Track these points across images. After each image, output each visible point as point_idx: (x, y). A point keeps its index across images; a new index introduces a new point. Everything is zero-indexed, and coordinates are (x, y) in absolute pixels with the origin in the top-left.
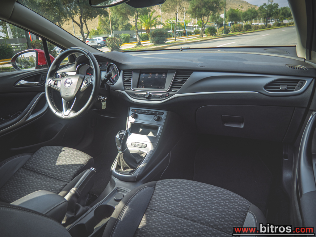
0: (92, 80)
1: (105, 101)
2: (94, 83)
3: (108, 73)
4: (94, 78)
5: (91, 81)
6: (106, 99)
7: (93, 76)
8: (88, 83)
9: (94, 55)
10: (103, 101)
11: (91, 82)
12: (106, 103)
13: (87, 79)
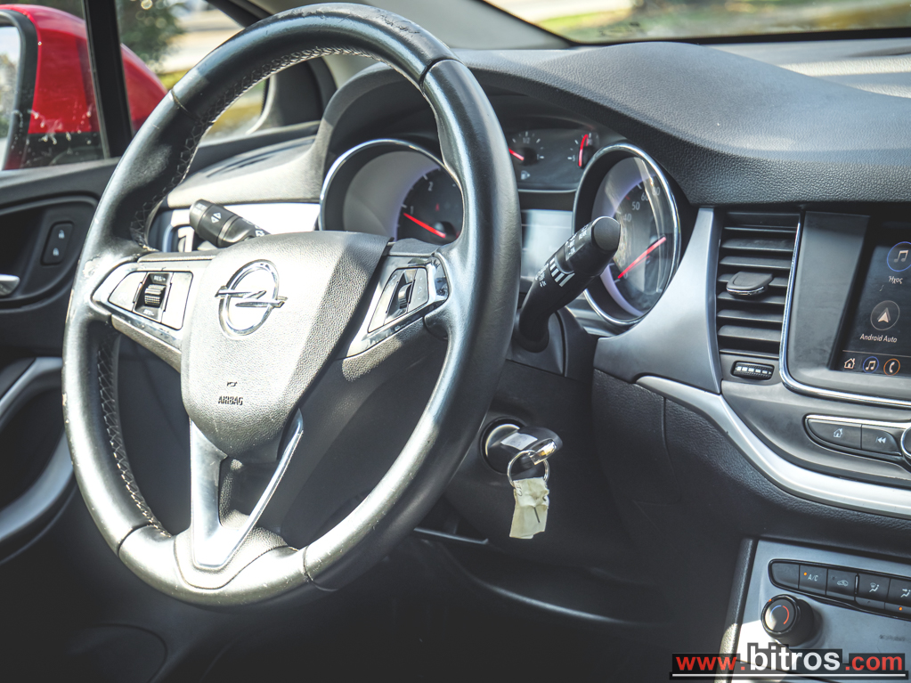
0: (443, 285)
1: (540, 473)
2: (457, 309)
3: (585, 233)
4: (460, 265)
5: (434, 297)
6: (549, 449)
7: (455, 253)
8: (412, 307)
9: (477, 72)
10: (522, 470)
11: (436, 305)
12: (550, 484)
13: (409, 274)
